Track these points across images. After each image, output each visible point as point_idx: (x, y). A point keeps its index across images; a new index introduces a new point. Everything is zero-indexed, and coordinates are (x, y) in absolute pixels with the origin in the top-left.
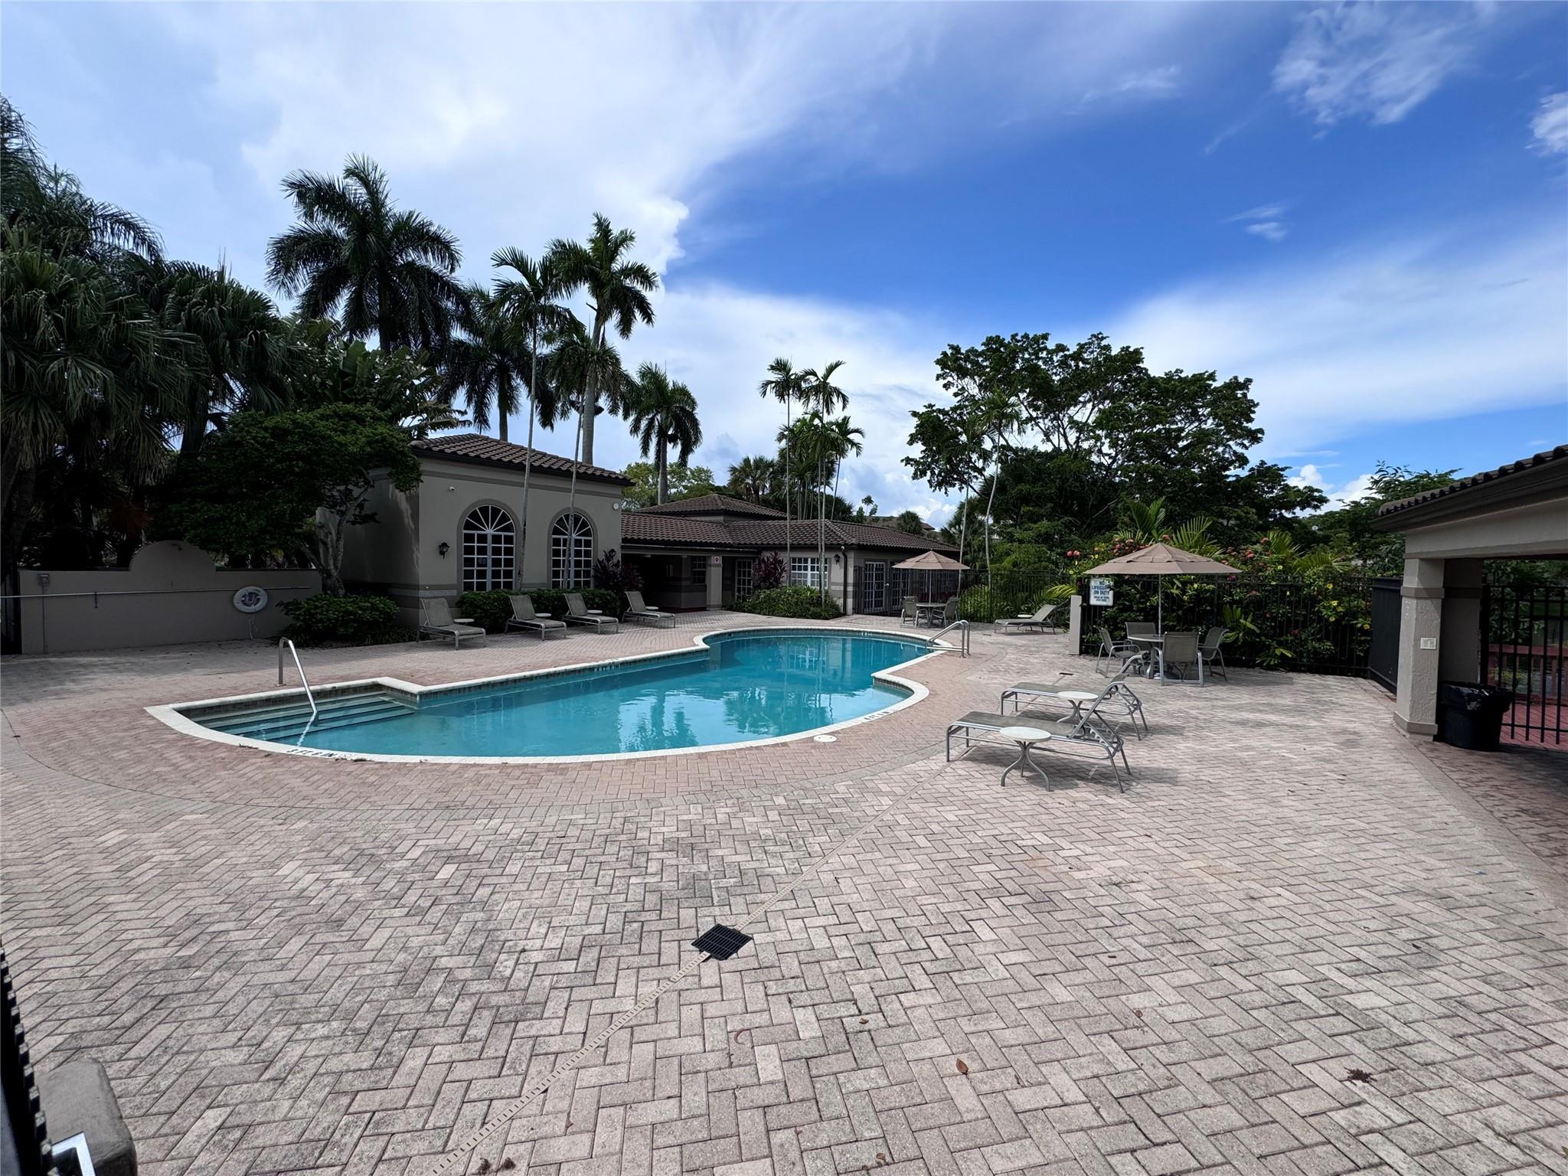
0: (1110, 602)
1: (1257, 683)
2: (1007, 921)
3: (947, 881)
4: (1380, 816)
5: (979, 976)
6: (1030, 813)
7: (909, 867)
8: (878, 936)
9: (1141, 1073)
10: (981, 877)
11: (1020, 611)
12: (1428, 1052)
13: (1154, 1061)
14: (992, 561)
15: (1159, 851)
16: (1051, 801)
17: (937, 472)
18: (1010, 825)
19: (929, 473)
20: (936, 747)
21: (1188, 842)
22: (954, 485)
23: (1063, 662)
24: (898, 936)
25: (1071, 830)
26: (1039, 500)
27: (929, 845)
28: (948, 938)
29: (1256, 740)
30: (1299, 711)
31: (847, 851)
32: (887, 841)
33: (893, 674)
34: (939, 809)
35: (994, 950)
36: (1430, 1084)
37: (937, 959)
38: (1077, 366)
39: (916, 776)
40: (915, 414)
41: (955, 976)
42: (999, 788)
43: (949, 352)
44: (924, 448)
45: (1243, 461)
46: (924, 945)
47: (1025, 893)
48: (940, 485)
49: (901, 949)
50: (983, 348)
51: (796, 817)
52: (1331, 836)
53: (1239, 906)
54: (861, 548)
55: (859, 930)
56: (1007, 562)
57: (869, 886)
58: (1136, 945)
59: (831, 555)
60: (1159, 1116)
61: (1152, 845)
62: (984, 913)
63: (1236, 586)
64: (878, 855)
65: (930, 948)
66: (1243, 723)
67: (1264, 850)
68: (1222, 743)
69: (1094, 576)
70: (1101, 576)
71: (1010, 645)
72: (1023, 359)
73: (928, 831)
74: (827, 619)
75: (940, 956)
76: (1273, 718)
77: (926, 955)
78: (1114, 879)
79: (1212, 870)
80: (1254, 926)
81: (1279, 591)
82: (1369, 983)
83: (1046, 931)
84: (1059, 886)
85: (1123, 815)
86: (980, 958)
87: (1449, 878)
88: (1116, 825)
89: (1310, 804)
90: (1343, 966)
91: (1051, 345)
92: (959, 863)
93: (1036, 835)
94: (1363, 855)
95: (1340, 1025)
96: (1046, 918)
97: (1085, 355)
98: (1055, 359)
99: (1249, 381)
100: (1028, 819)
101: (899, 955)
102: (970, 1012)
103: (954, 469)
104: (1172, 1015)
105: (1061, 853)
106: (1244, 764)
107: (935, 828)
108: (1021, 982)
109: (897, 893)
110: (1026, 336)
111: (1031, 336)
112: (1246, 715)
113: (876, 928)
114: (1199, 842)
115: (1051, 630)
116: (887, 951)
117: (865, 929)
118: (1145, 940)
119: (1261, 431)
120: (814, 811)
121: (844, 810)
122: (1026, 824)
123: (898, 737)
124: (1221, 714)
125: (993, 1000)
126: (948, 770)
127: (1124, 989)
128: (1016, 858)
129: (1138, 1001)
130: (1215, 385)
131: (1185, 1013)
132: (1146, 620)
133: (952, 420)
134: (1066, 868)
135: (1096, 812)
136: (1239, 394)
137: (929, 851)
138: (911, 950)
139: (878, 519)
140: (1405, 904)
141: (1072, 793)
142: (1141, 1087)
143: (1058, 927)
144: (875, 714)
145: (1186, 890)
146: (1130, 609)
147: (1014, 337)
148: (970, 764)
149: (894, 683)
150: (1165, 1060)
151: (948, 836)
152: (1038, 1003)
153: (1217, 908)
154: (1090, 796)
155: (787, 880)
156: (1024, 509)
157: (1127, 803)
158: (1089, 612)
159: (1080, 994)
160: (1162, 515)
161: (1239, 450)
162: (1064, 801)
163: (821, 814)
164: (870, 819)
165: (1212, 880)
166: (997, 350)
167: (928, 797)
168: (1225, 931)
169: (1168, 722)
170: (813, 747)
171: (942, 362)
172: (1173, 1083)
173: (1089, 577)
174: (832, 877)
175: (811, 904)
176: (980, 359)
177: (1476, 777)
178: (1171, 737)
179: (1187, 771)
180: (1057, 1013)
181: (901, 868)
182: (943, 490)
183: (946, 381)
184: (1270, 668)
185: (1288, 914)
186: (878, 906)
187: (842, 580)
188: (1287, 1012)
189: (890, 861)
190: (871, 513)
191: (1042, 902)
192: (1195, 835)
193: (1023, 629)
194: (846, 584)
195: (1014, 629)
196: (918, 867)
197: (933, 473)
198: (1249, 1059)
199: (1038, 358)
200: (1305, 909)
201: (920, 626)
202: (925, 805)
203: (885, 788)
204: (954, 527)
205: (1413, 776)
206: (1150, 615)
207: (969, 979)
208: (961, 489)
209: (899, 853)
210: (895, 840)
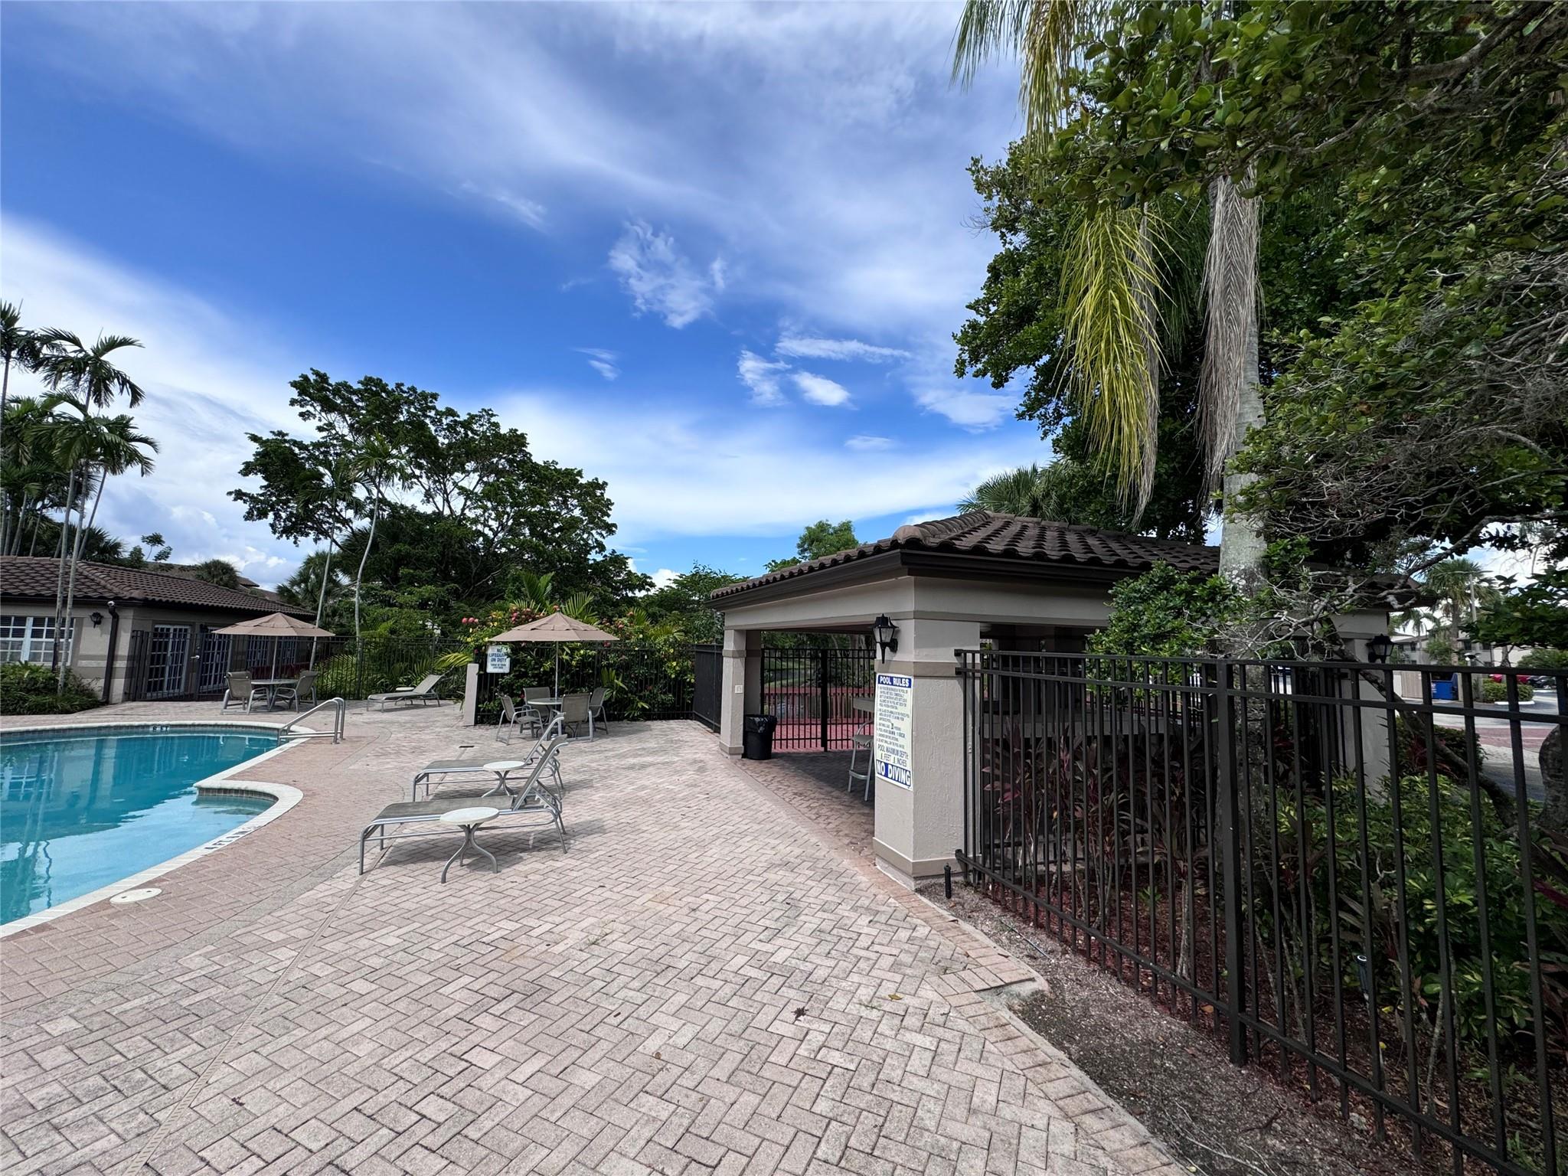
0: (506, 670)
1: (629, 733)
2: (506, 1033)
3: (416, 1021)
4: (736, 819)
5: (500, 1113)
6: (486, 902)
7: (356, 1027)
8: (343, 1144)
9: (681, 1110)
10: (457, 996)
11: (397, 684)
12: (821, 973)
13: (685, 1091)
14: (362, 628)
15: (616, 897)
16: (501, 883)
17: (284, 515)
18: (469, 924)
19: (271, 515)
20: (339, 860)
21: (633, 881)
22: (307, 535)
23: (461, 735)
24: (374, 1126)
25: (534, 906)
26: (419, 562)
27: (374, 986)
28: (445, 1090)
29: (649, 779)
30: (663, 751)
31: (239, 1051)
32: (306, 1008)
33: (233, 778)
34: (371, 936)
35: (503, 1074)
36: (830, 994)
37: (439, 1125)
38: (467, 435)
39: (320, 905)
40: (254, 438)
41: (472, 1132)
42: (440, 887)
43: (312, 377)
44: (265, 483)
45: (601, 547)
46: (415, 1117)
47: (514, 992)
48: (287, 531)
49: (384, 1141)
50: (360, 386)
51: (111, 1040)
52: (718, 842)
53: (688, 920)
54: (147, 605)
55: (305, 1154)
56: (383, 629)
57: (300, 1083)
58: (632, 993)
59: (86, 614)
60: (707, 1139)
61: (608, 894)
62: (475, 1038)
63: (609, 651)
64: (299, 1033)
65: (424, 1116)
66: (632, 767)
67: (685, 868)
68: (624, 787)
69: (491, 643)
70: (498, 643)
71: (393, 723)
72: (408, 412)
73: (366, 970)
74: (68, 712)
75: (441, 1119)
76: (649, 759)
77: (425, 1127)
78: (592, 938)
79: (659, 899)
80: (703, 932)
81: (640, 655)
82: (779, 941)
83: (549, 1022)
84: (544, 968)
85: (575, 874)
86: (492, 1091)
87: (785, 849)
88: (572, 886)
89: (697, 823)
90: (761, 937)
91: (441, 405)
92: (423, 992)
93: (500, 925)
94: (740, 850)
95: (776, 981)
96: (542, 1009)
97: (475, 427)
98: (445, 421)
99: (605, 483)
100: (486, 910)
101: (383, 1152)
102: (505, 1161)
103: (309, 515)
104: (681, 1041)
105: (535, 933)
106: (646, 801)
107: (375, 962)
108: (545, 1091)
109: (350, 1070)
110: (413, 389)
111: (419, 391)
112: (632, 761)
113: (334, 1134)
114: (641, 877)
115: (435, 702)
116: (364, 1156)
117: (314, 1147)
118: (636, 984)
119: (615, 525)
120: (150, 1014)
121: (213, 992)
122: (485, 917)
123: (274, 861)
124: (614, 763)
125: (525, 1130)
126: (365, 884)
127: (638, 1040)
128: (489, 958)
129: (653, 1044)
130: (582, 481)
131: (689, 1032)
132: (539, 685)
133: (312, 457)
134: (544, 947)
135: (550, 880)
136: (598, 493)
137: (378, 994)
138: (400, 1134)
139: (170, 567)
140: (772, 876)
141: (520, 867)
142: (686, 1122)
143: (560, 1011)
144: (223, 838)
145: (649, 924)
146: (525, 675)
147: (399, 386)
148: (392, 869)
149: (237, 791)
150: (691, 1085)
151: (396, 966)
152: (571, 1103)
153: (676, 928)
154: (538, 866)
155: (128, 1152)
156: (402, 571)
157: (574, 862)
158: (486, 681)
159: (604, 1068)
160: (549, 588)
161: (600, 539)
162: (516, 878)
163: (168, 1014)
164: (266, 988)
165: (662, 907)
166: (376, 394)
167: (349, 927)
168: (687, 946)
169: (578, 777)
170: (115, 915)
171: (302, 386)
172: (705, 1100)
173: (486, 645)
174: (226, 1101)
175: (199, 1164)
176: (354, 398)
177: (769, 778)
178: (584, 791)
179: (608, 818)
180: (592, 1102)
181: (344, 1034)
182: (292, 539)
183: (304, 410)
184: (635, 719)
185: (718, 913)
186: (324, 1103)
187: (105, 652)
188: (747, 991)
189: (324, 1032)
190: (158, 557)
191: (534, 993)
192: (636, 873)
193: (401, 703)
194: (112, 656)
195: (391, 705)
196: (368, 1021)
197: (277, 516)
198: (742, 1043)
199: (427, 417)
200: (726, 905)
201: (254, 710)
202: (350, 938)
203: (275, 937)
204: (299, 585)
205: (742, 785)
206: (545, 680)
207: (489, 1124)
208: (316, 540)
209: (333, 1015)
210: (319, 1001)
